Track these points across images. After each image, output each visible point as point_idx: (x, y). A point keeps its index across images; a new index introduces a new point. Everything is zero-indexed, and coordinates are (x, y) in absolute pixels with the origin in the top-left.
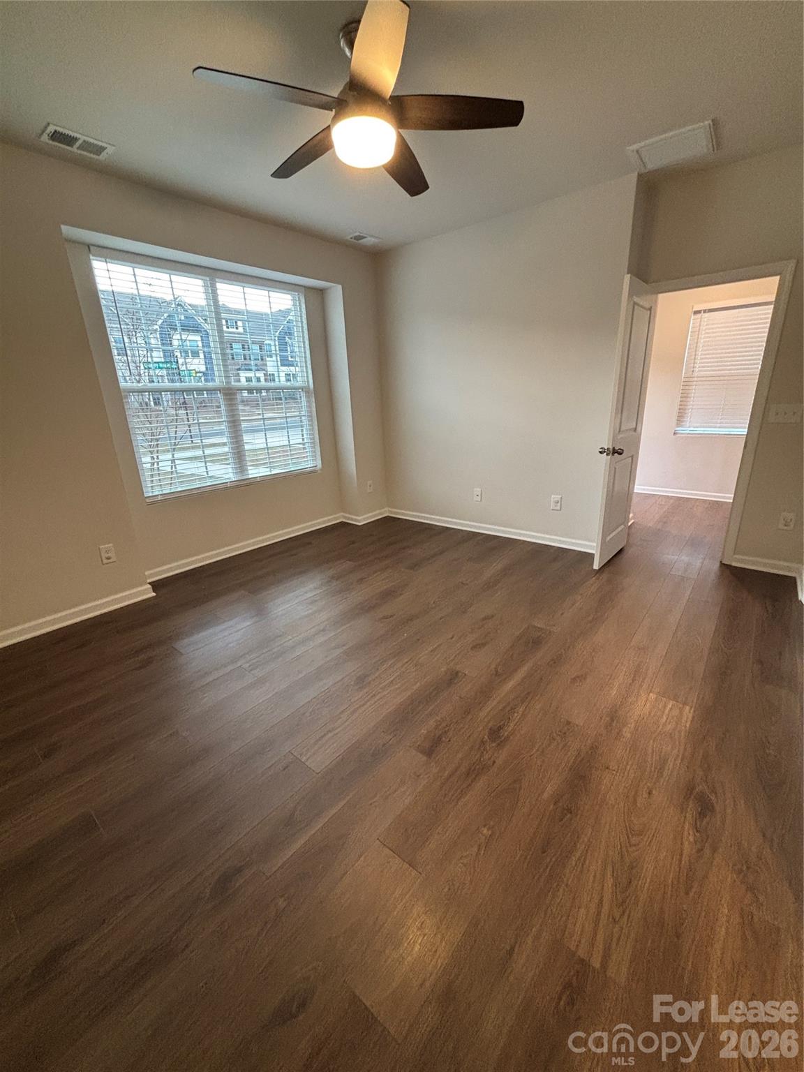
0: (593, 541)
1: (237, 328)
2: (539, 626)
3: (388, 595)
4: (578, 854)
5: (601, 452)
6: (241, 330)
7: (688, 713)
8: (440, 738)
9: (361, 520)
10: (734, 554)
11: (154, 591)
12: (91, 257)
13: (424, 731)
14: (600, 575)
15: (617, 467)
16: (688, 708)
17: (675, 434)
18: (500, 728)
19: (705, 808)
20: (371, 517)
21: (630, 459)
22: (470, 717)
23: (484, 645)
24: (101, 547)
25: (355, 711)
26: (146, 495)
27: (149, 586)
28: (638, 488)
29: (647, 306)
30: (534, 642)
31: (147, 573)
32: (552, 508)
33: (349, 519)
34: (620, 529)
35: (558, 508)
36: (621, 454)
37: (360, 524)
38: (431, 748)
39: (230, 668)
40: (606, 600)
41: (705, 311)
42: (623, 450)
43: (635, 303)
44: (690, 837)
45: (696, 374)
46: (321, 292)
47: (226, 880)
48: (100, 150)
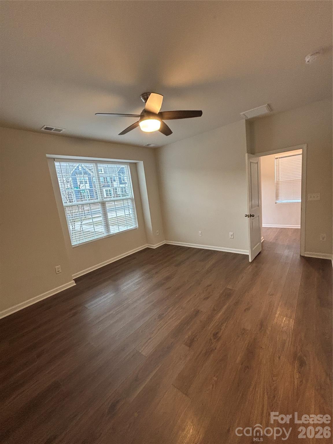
0: (247, 250)
1: (102, 172)
2: (230, 288)
3: (168, 278)
4: (252, 387)
5: (245, 216)
6: (103, 172)
7: (292, 322)
8: (193, 339)
9: (155, 246)
10: (305, 252)
11: (75, 283)
12: (55, 162)
13: (187, 337)
14: (252, 264)
15: (253, 221)
16: (292, 320)
17: (276, 203)
18: (217, 333)
19: (302, 364)
20: (158, 245)
21: (258, 217)
22: (205, 329)
23: (208, 298)
24: (56, 267)
25: (159, 330)
26: (72, 245)
27: (74, 281)
28: (264, 225)
29: (256, 162)
30: (227, 295)
31: (73, 275)
32: (230, 237)
33: (150, 246)
34: (258, 244)
35: (233, 237)
36: (253, 216)
37: (155, 248)
38: (191, 343)
39: (108, 314)
40: (256, 274)
41: (279, 158)
42: (254, 215)
43: (251, 162)
44: (297, 376)
45: (280, 180)
46: (136, 164)
47: (113, 406)
48: (60, 130)
